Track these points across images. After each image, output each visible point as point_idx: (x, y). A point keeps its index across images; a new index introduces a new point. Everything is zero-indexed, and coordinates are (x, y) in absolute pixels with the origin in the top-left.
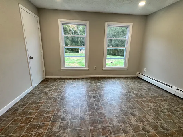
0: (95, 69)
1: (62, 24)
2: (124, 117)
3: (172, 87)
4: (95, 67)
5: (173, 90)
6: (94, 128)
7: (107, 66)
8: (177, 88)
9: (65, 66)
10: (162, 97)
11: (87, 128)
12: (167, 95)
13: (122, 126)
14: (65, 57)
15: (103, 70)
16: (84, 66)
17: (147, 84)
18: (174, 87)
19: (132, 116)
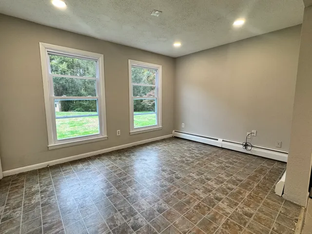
0: (118, 135)
1: (47, 53)
2: (204, 185)
3: (217, 140)
4: (118, 131)
5: (219, 143)
6: (187, 213)
7: (135, 126)
8: (222, 140)
9: (58, 139)
10: (215, 152)
11: (180, 218)
12: (215, 149)
13: (211, 195)
14: (56, 120)
15: (131, 134)
16: (99, 133)
17: (191, 143)
18: (219, 139)
19: (209, 181)
